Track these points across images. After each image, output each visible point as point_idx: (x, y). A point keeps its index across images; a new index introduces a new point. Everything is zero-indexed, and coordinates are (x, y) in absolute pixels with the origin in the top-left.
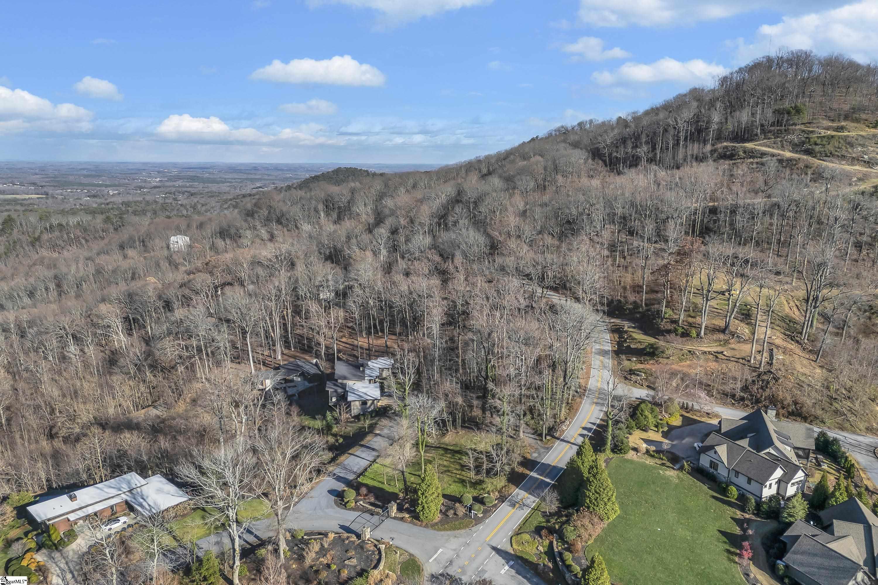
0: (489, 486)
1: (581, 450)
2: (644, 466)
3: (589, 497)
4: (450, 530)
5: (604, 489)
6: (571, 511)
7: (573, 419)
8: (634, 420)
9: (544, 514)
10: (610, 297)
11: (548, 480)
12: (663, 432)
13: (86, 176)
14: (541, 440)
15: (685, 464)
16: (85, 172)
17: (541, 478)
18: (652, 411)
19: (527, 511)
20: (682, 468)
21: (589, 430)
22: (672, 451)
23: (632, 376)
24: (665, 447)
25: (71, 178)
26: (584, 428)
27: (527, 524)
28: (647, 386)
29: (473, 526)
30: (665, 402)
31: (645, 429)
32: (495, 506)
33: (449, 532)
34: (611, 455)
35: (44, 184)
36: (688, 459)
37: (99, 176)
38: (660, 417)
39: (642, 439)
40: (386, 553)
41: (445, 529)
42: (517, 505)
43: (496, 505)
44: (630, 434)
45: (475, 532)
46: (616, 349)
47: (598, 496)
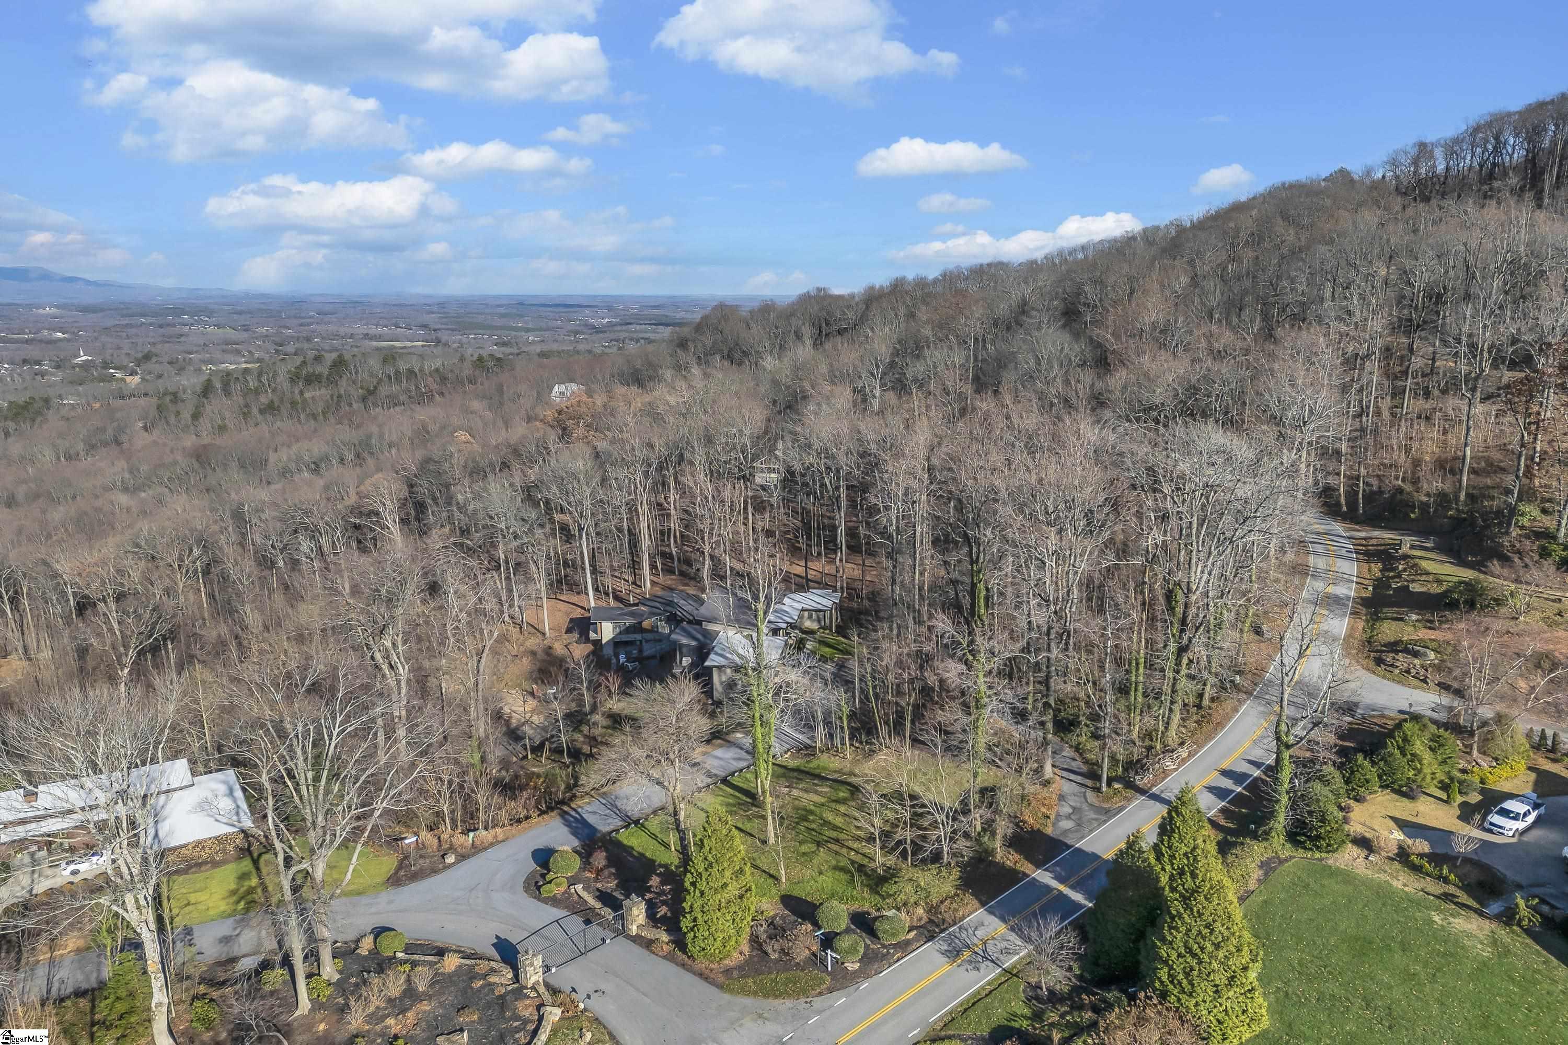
0: (909, 888)
1: (1171, 818)
2: (1382, 894)
3: (1166, 962)
4: (755, 994)
5: (1217, 946)
6: (1111, 995)
7: (1200, 746)
8: (1373, 763)
9: (1034, 994)
10: (1375, 482)
11: (1077, 897)
12: (1463, 805)
13: (502, 316)
14: (1098, 790)
15: (1521, 903)
16: (502, 310)
17: (1062, 887)
18: (1436, 745)
19: (989, 974)
20: (1508, 917)
21: (1238, 777)
22: (1485, 860)
23: (1400, 656)
24: (1461, 848)
25: (480, 318)
26: (1226, 773)
27: (972, 1015)
28: (1439, 684)
29: (820, 994)
30: (1484, 724)
31: (1408, 792)
32: (904, 947)
33: (748, 1001)
34: (1287, 851)
35: (439, 326)
36: (1537, 891)
37: (521, 316)
38: (1462, 764)
39: (1391, 818)
40: (554, 1032)
41: (744, 991)
42: (966, 954)
43: (908, 943)
44: (1357, 800)
45: (819, 1012)
46: (1368, 594)
47: (1194, 963)
